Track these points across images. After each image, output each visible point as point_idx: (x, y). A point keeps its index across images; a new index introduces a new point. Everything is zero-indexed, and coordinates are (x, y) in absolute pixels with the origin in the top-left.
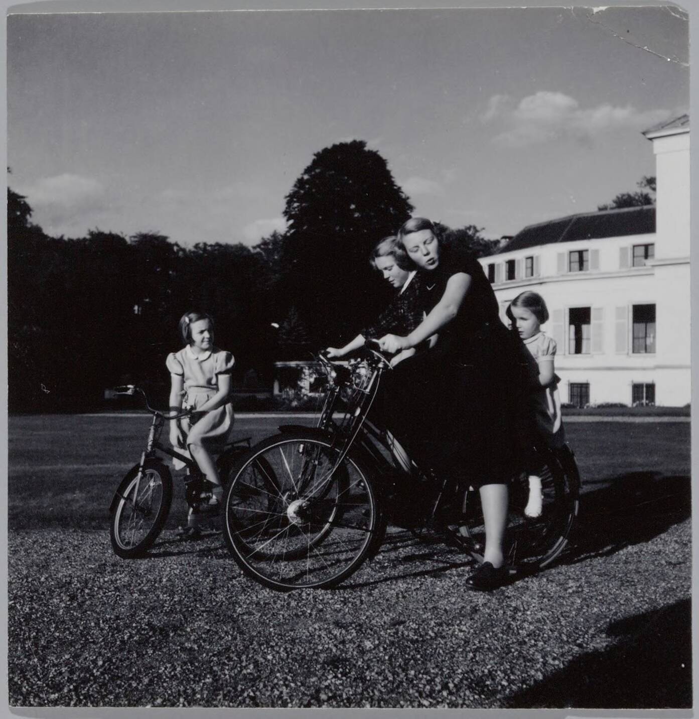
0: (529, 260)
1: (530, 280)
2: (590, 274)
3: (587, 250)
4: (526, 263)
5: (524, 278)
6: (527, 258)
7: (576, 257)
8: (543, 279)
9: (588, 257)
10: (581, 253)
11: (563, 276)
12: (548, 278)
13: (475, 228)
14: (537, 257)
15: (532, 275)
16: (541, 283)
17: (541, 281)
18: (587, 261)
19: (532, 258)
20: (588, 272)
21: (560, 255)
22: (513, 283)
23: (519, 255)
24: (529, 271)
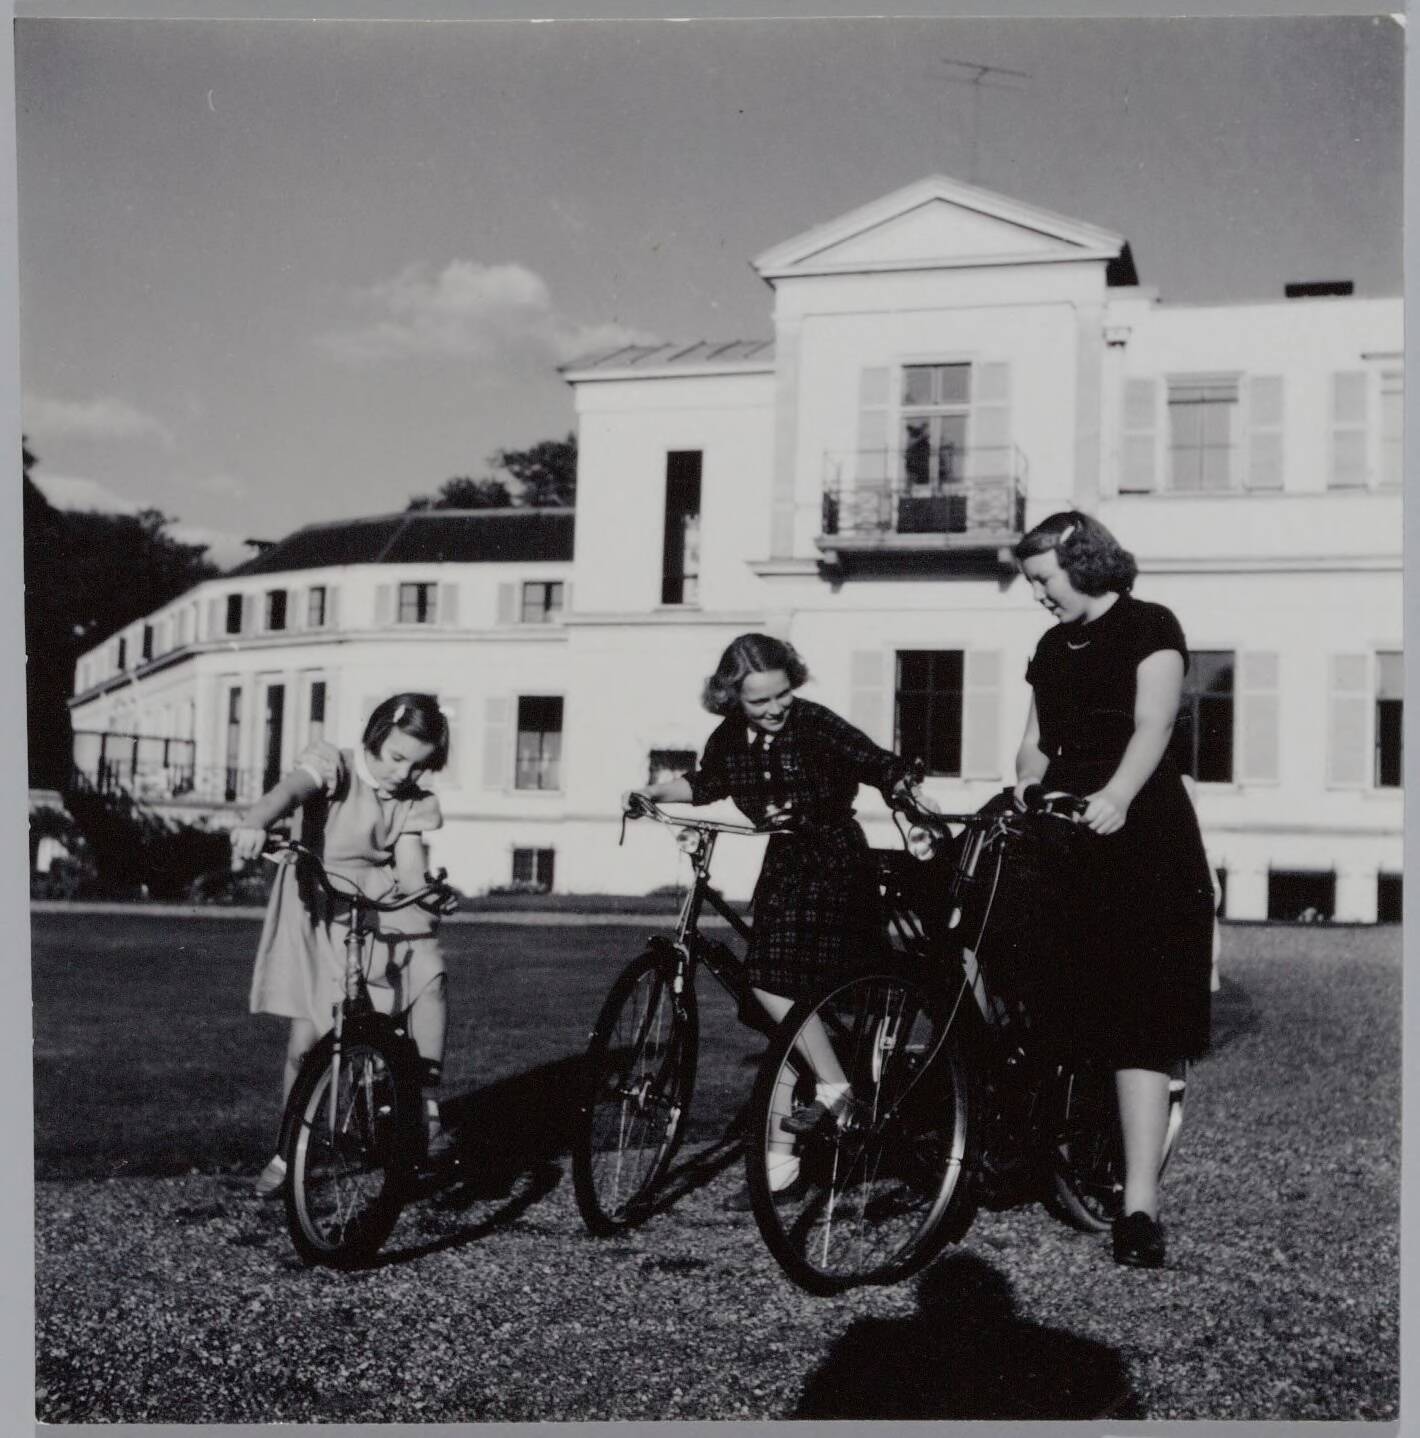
0: (317, 595)
1: (317, 634)
2: (440, 631)
3: (434, 584)
4: (311, 600)
5: (305, 629)
6: (314, 589)
7: (412, 595)
8: (345, 632)
9: (436, 596)
10: (422, 589)
11: (385, 630)
12: (357, 631)
13: (158, 514)
14: (335, 590)
15: (322, 622)
16: (341, 642)
17: (341, 638)
18: (434, 604)
19: (322, 590)
20: (435, 627)
21: (382, 590)
22: (281, 637)
23: (297, 582)
24: (316, 615)
